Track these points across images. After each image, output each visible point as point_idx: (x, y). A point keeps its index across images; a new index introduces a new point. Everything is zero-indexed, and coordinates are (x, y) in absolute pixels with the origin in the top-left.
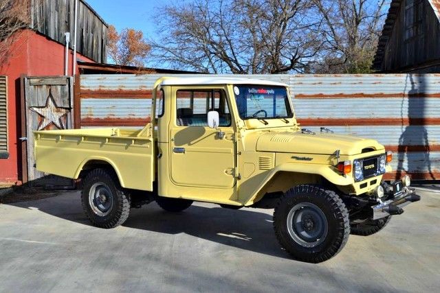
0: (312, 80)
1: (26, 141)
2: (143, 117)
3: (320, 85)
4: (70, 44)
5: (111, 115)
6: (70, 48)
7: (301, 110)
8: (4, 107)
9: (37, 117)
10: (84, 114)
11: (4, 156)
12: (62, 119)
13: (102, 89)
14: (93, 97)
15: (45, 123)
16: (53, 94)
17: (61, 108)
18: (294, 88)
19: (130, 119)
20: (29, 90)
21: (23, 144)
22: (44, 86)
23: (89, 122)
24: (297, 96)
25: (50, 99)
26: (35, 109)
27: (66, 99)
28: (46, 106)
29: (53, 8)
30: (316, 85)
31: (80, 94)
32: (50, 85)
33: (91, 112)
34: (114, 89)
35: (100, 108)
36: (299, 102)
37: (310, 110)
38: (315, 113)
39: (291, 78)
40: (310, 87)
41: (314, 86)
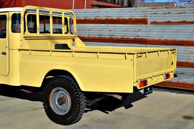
0: (163, 11)
3: (169, 15)
7: (155, 33)
18: (151, 17)
24: (152, 23)
30: (167, 15)
36: (153, 27)
37: (161, 33)
38: (163, 36)
39: (149, 10)
40: (162, 16)
41: (165, 15)
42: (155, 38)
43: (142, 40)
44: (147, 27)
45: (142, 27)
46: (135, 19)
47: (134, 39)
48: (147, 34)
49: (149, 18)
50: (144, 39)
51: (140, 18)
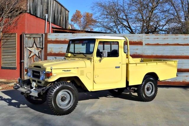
0: (153, 37)
1: (23, 62)
3: (157, 39)
4: (48, 19)
5: (61, 51)
6: (48, 21)
7: (148, 51)
8: (15, 47)
9: (29, 52)
10: (49, 51)
11: (14, 69)
12: (39, 53)
13: (57, 39)
14: (53, 43)
15: (32, 54)
16: (36, 41)
17: (39, 48)
18: (145, 40)
20: (26, 40)
21: (22, 63)
22: (32, 38)
23: (51, 54)
24: (146, 45)
25: (34, 44)
26: (28, 48)
27: (41, 44)
28: (33, 46)
29: (39, 3)
30: (156, 40)
31: (48, 42)
32: (35, 38)
33: (52, 50)
34: (62, 40)
35: (56, 48)
36: (147, 47)
37: (153, 51)
38: (155, 53)
39: (144, 36)
40: (153, 40)
41: (154, 39)
42: (149, 54)
43: (139, 56)
44: (143, 47)
45: (139, 47)
46: (134, 42)
47: (134, 55)
48: (142, 52)
49: (143, 41)
50: (141, 55)
51: (137, 41)
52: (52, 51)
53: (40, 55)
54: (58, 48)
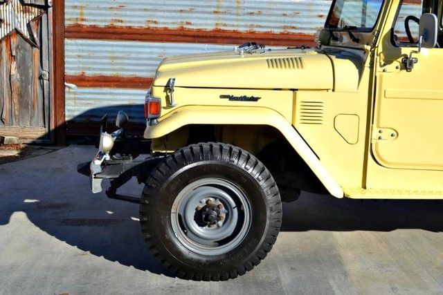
2: (171, 27)
5: (116, 21)
10: (70, 17)
12: (33, 24)
17: (32, 5)
19: (148, 28)
23: (79, 32)
33: (81, 14)
35: (98, 8)
52: (83, 20)
53: (35, 36)
54: (105, 9)
